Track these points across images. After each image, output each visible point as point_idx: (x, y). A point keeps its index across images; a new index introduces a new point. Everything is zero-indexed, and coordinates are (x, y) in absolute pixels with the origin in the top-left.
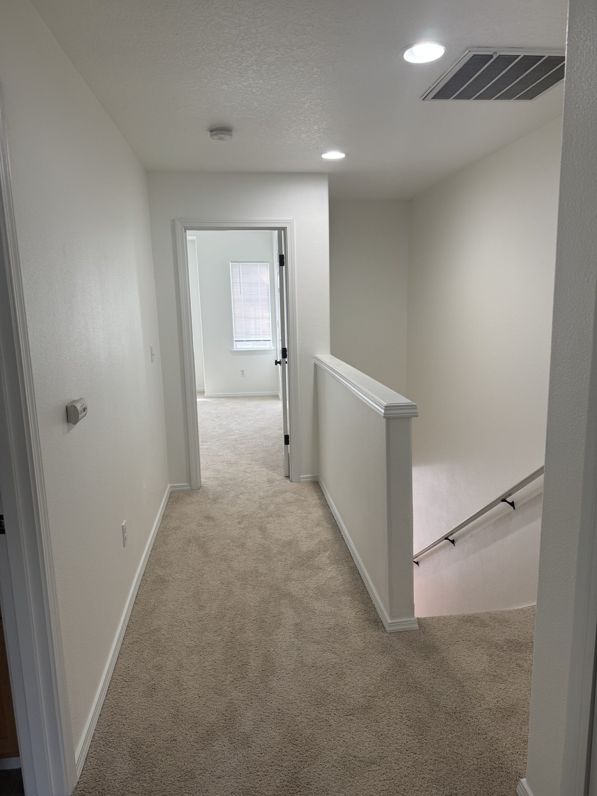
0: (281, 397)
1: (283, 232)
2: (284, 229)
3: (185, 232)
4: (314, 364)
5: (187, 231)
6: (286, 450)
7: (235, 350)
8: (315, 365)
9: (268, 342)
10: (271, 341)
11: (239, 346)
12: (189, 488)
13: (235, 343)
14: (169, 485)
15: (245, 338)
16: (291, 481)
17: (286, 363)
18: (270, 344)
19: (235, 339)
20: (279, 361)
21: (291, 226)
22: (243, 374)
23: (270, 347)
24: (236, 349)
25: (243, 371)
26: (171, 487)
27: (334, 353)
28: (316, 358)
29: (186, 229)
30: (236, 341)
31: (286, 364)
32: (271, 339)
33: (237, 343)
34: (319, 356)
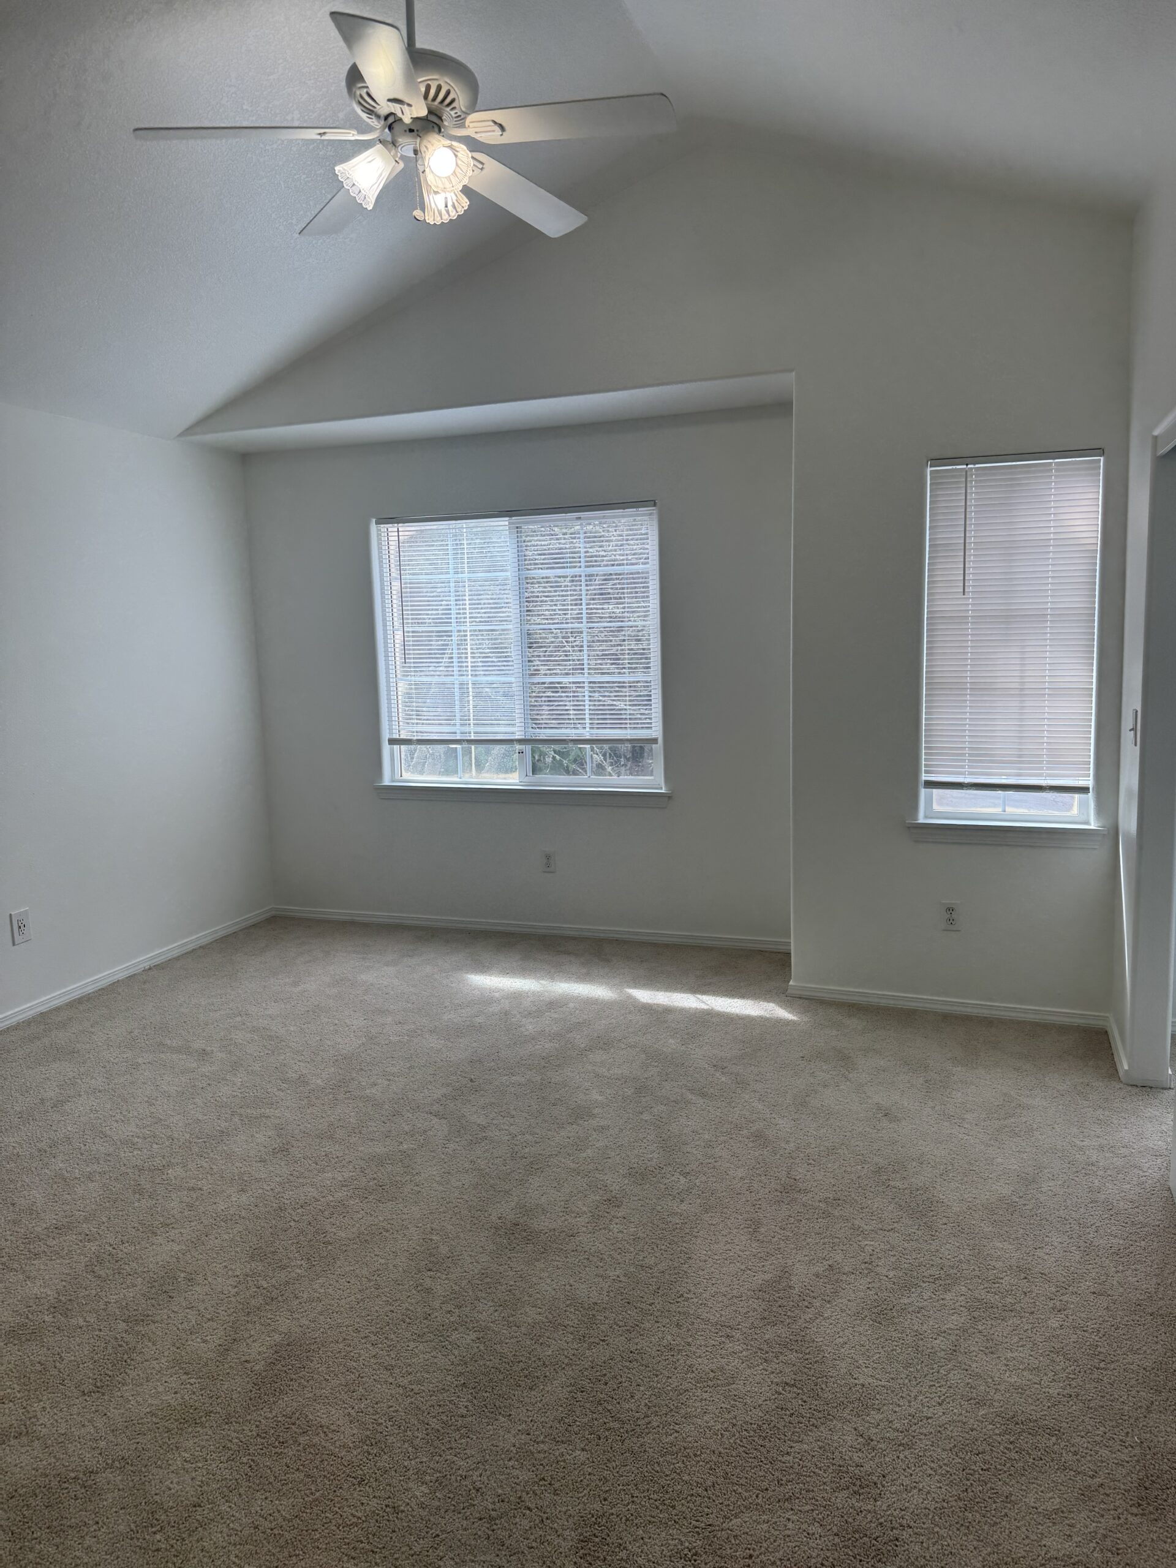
7: (921, 820)
9: (1078, 797)
10: (1091, 794)
11: (941, 808)
13: (923, 792)
15: (971, 774)
18: (1083, 805)
19: (924, 777)
22: (951, 921)
23: (1083, 818)
24: (926, 817)
25: (950, 910)
30: (929, 784)
32: (1089, 782)
33: (936, 792)
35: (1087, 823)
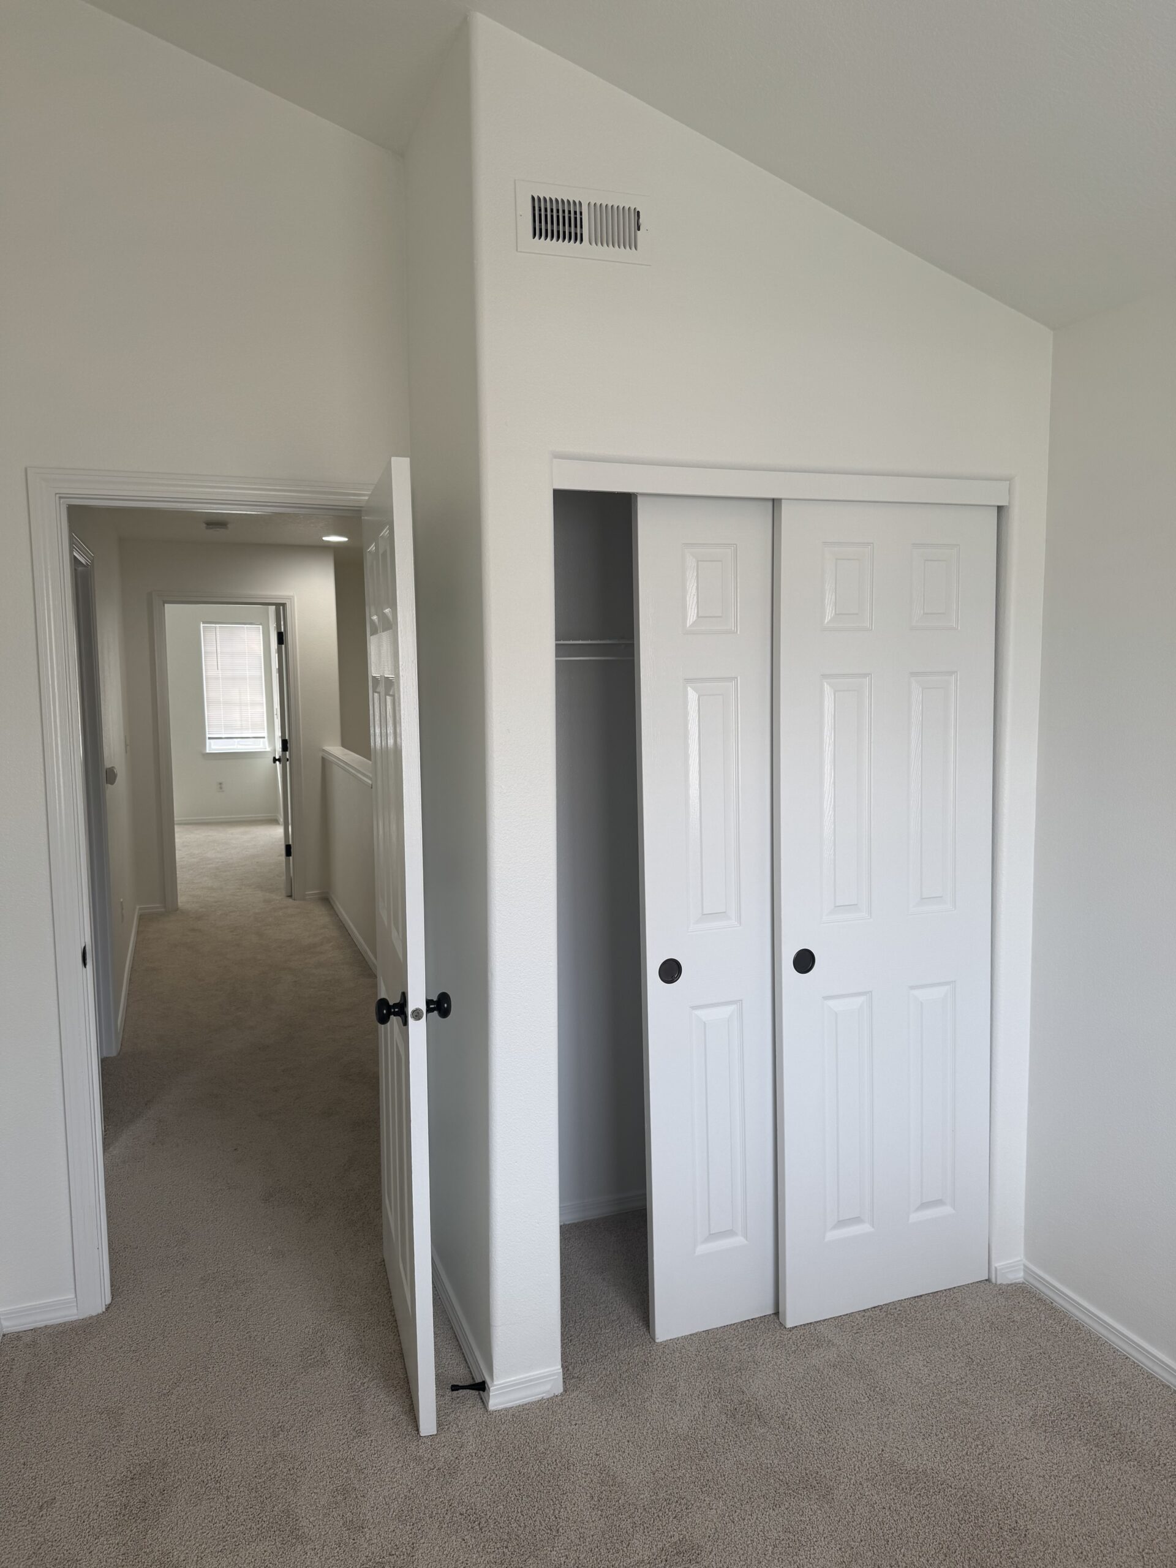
0: (281, 820)
1: (281, 607)
2: (284, 605)
3: (164, 606)
4: (321, 758)
5: (166, 605)
6: (287, 863)
7: (208, 752)
8: (323, 759)
9: (262, 740)
10: (266, 739)
11: (213, 747)
12: (163, 910)
13: (208, 741)
14: (138, 907)
15: (226, 733)
16: (294, 900)
17: (288, 760)
18: (264, 742)
19: (208, 736)
20: (277, 758)
21: (291, 602)
22: (221, 788)
23: (264, 745)
24: (210, 751)
25: (221, 784)
26: (140, 909)
27: (345, 744)
28: (324, 751)
29: (165, 602)
30: (209, 738)
31: (288, 763)
32: (265, 734)
33: (212, 741)
34: (327, 748)
35: (266, 749)
